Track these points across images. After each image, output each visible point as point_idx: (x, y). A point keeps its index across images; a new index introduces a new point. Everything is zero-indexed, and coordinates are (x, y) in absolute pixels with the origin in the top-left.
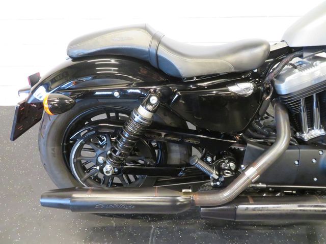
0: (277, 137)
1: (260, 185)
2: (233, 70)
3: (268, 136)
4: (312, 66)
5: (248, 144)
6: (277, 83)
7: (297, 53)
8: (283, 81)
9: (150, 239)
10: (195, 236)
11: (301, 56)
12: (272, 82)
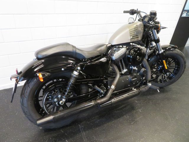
0: (116, 75)
1: (115, 92)
2: (99, 54)
3: (113, 75)
4: (119, 50)
5: (108, 79)
6: (111, 57)
7: (115, 47)
8: (113, 56)
9: (81, 130)
10: (97, 122)
11: (116, 47)
12: (110, 57)
